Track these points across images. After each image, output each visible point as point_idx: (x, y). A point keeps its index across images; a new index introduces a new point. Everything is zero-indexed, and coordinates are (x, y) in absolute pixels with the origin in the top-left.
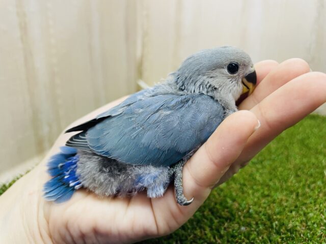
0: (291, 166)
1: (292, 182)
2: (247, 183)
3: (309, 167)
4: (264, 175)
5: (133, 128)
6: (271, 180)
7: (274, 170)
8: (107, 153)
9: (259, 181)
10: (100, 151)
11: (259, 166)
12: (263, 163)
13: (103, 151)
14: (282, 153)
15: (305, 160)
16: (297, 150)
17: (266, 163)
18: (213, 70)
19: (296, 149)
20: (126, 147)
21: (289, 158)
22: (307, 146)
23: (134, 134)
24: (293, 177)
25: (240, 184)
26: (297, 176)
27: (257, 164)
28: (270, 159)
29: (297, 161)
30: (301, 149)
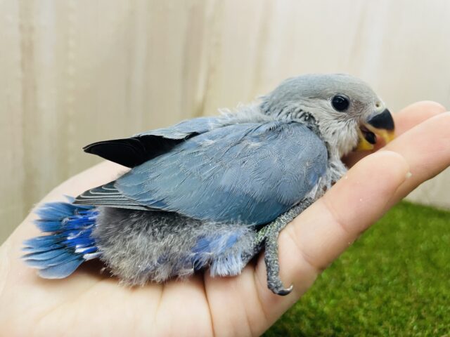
0: (411, 300)
1: (412, 329)
2: (343, 327)
3: (438, 303)
4: (370, 314)
5: (204, 165)
6: (380, 324)
7: (386, 303)
8: (160, 203)
9: (363, 324)
10: (146, 200)
11: (363, 296)
12: (370, 291)
13: (153, 200)
14: (398, 275)
15: (432, 290)
16: (420, 270)
17: (375, 290)
18: (311, 98)
19: (418, 268)
20: (194, 193)
21: (409, 284)
22: (434, 264)
23: (207, 173)
24: (413, 320)
25: (333, 327)
26: (420, 318)
27: (360, 291)
28: (380, 285)
29: (420, 291)
30: (426, 269)
